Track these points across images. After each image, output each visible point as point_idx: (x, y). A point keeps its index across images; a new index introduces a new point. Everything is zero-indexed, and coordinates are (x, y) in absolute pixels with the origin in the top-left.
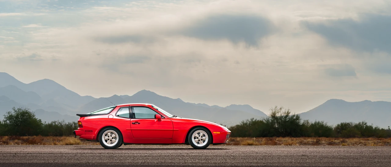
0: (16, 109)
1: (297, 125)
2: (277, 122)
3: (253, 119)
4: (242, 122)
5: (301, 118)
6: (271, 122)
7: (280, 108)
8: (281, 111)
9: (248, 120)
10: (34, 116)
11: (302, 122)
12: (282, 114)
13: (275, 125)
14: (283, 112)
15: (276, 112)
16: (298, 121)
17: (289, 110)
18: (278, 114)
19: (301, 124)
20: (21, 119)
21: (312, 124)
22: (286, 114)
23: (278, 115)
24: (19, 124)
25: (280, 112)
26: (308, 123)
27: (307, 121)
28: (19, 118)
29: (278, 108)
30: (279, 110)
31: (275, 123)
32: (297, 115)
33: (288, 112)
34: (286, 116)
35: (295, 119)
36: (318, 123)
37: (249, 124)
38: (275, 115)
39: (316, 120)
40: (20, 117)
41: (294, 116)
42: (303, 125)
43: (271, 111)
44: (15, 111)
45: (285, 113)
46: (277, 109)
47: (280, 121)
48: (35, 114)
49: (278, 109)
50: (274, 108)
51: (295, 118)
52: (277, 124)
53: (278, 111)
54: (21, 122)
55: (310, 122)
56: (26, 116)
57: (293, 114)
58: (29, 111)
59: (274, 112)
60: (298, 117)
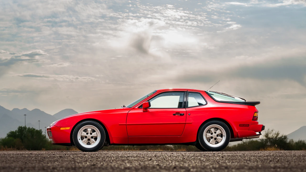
1: (285, 143)
2: (270, 141)
5: (288, 137)
6: (265, 141)
7: (271, 130)
8: (273, 132)
11: (288, 141)
12: (273, 135)
13: (268, 143)
15: (269, 133)
16: (285, 140)
17: (278, 131)
18: (271, 135)
19: (288, 143)
21: (296, 143)
23: (270, 136)
25: (272, 133)
26: (293, 141)
27: (292, 140)
29: (270, 130)
30: (271, 132)
31: (268, 141)
32: (285, 136)
33: (278, 133)
34: (276, 136)
35: (283, 139)
36: (301, 141)
38: (268, 135)
39: (299, 139)
41: (283, 136)
42: (289, 143)
43: (265, 132)
45: (275, 134)
46: (269, 131)
47: (272, 140)
49: (270, 131)
51: (283, 137)
52: (270, 142)
53: (270, 132)
55: (294, 141)
57: (282, 134)
59: (267, 133)
60: (285, 137)
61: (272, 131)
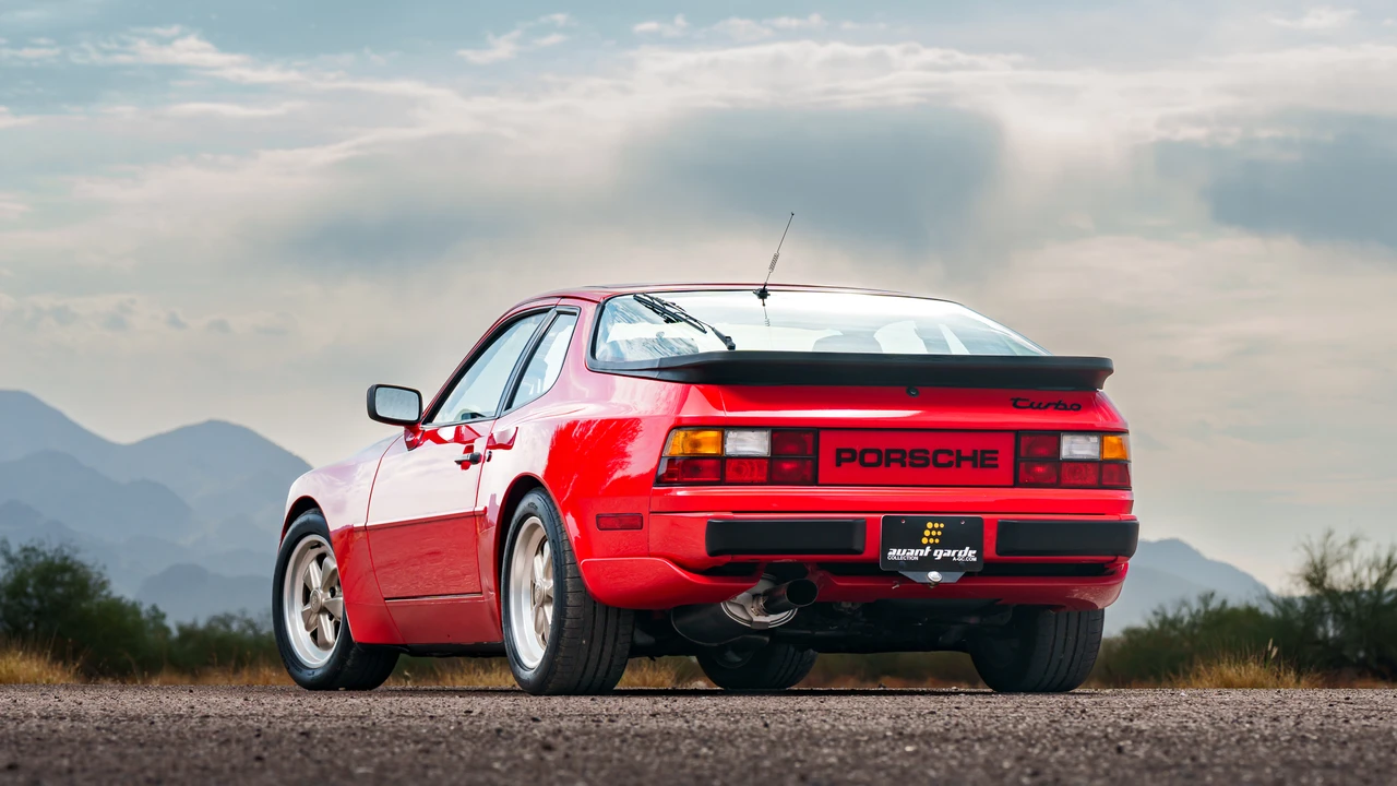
0: (15, 550)
2: (1336, 611)
3: (1212, 595)
4: (1155, 613)
6: (1306, 613)
7: (1347, 539)
8: (1357, 556)
9: (1184, 603)
10: (103, 585)
12: (1360, 568)
13: (1325, 626)
14: (1366, 557)
15: (1330, 559)
18: (1342, 569)
20: (41, 600)
22: (1379, 569)
23: (1340, 577)
24: (28, 623)
25: (1350, 557)
28: (26, 595)
29: (1341, 539)
30: (1346, 551)
31: (1322, 614)
33: (1389, 560)
34: (1379, 579)
37: (1193, 625)
38: (1325, 575)
40: (30, 590)
43: (1305, 553)
44: (11, 560)
45: (1374, 564)
46: (1332, 544)
47: (1351, 604)
48: (109, 575)
49: (1340, 543)
50: (1316, 539)
52: (1335, 620)
53: (1339, 552)
54: (38, 613)
56: (62, 584)
58: (79, 557)
59: (1317, 560)
61: (1353, 543)
